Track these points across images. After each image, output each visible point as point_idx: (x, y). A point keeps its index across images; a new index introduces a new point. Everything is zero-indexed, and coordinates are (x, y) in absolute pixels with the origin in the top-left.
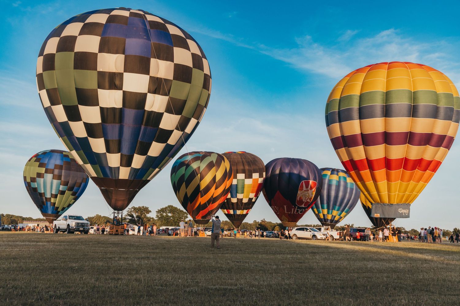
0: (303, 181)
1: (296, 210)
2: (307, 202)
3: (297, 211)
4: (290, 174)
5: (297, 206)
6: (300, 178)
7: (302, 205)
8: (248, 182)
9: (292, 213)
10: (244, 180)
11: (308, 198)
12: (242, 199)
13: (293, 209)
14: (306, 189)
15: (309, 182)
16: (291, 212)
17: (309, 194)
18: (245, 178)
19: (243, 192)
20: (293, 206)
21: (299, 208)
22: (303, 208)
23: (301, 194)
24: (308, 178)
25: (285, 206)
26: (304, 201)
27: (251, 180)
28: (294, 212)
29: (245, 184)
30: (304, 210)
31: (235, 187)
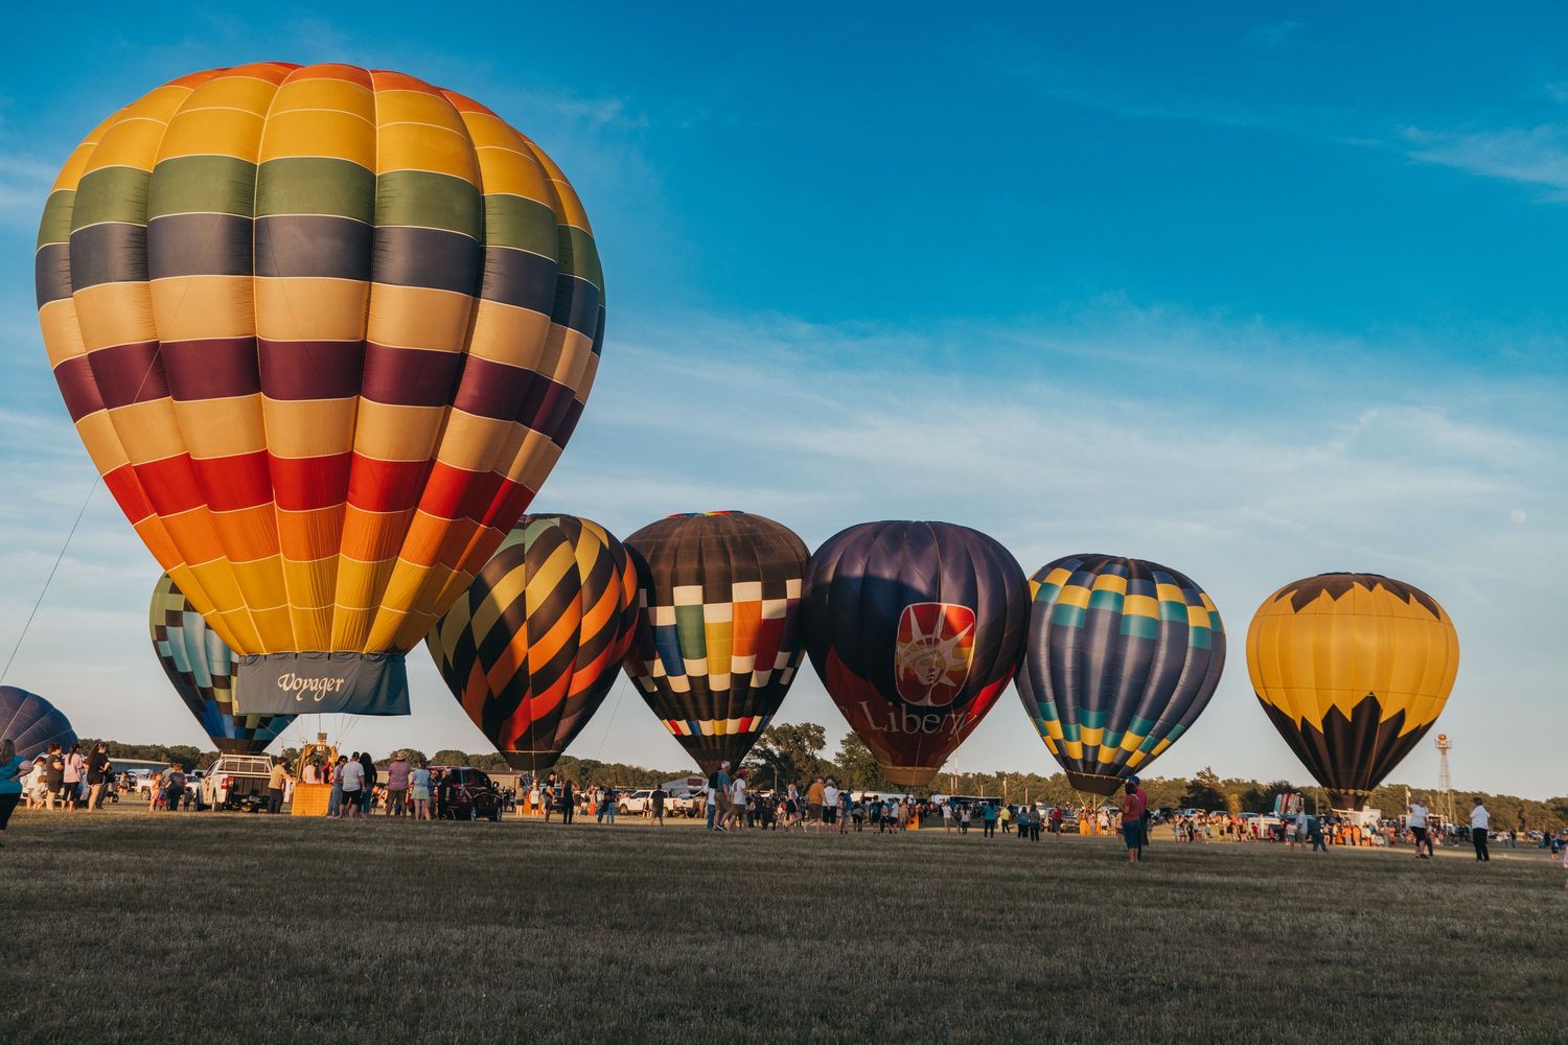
0: (910, 606)
1: (904, 717)
2: (941, 687)
3: (912, 723)
4: (868, 580)
5: (904, 702)
6: (901, 592)
7: (922, 696)
8: (717, 615)
9: (895, 729)
10: (700, 609)
11: (942, 671)
12: (706, 678)
13: (892, 715)
14: (924, 638)
15: (939, 607)
16: (890, 728)
17: (939, 654)
18: (705, 601)
19: (703, 654)
20: (890, 704)
21: (911, 709)
22: (929, 710)
23: (907, 654)
24: (935, 593)
25: (864, 704)
26: (925, 682)
27: (727, 606)
28: (899, 725)
29: (706, 621)
30: (938, 718)
31: (671, 636)
